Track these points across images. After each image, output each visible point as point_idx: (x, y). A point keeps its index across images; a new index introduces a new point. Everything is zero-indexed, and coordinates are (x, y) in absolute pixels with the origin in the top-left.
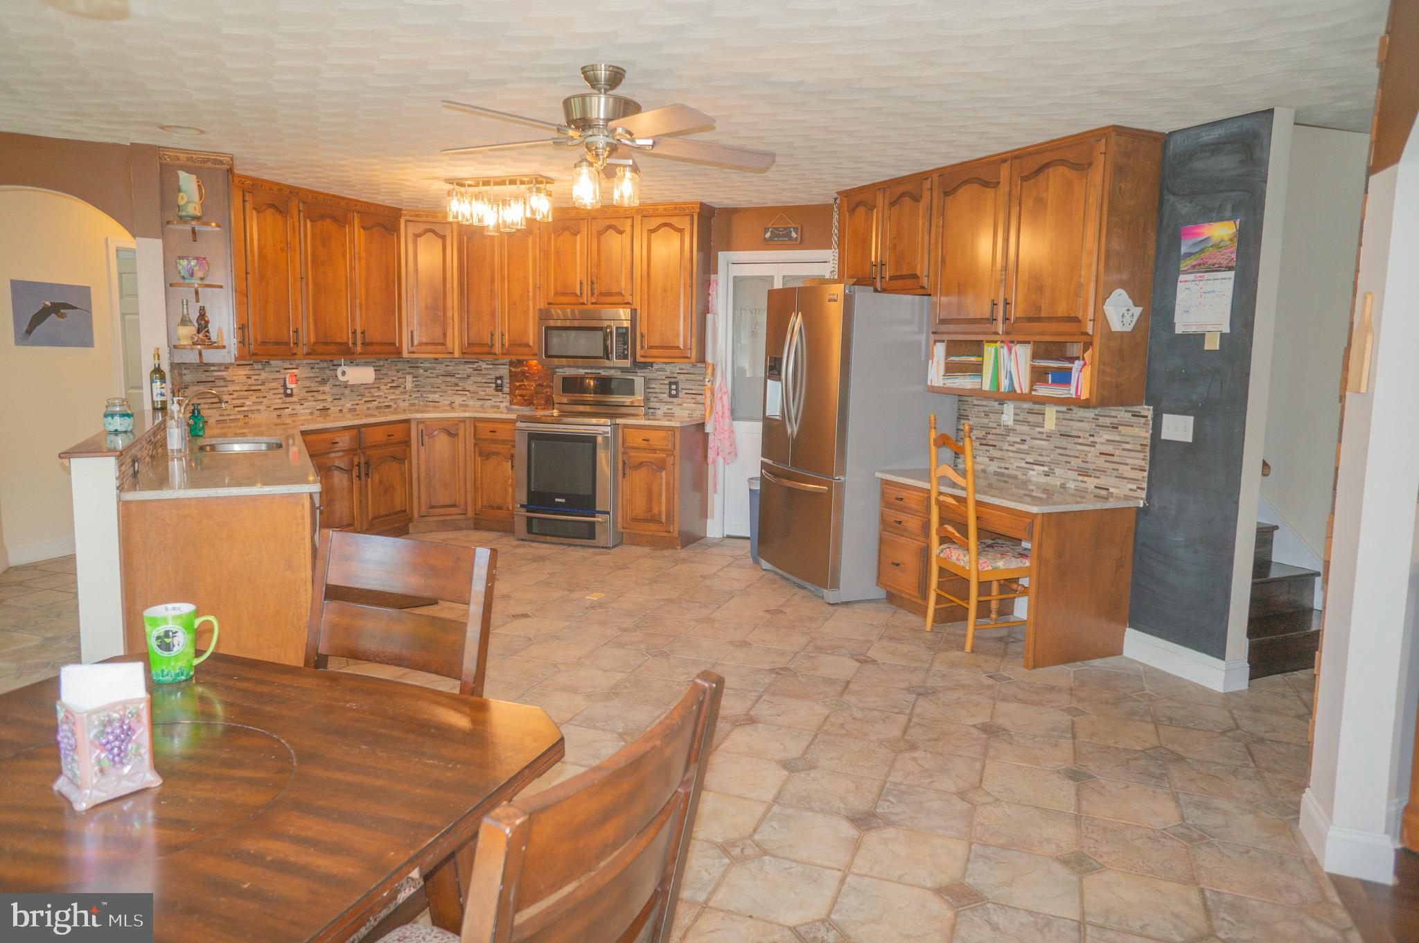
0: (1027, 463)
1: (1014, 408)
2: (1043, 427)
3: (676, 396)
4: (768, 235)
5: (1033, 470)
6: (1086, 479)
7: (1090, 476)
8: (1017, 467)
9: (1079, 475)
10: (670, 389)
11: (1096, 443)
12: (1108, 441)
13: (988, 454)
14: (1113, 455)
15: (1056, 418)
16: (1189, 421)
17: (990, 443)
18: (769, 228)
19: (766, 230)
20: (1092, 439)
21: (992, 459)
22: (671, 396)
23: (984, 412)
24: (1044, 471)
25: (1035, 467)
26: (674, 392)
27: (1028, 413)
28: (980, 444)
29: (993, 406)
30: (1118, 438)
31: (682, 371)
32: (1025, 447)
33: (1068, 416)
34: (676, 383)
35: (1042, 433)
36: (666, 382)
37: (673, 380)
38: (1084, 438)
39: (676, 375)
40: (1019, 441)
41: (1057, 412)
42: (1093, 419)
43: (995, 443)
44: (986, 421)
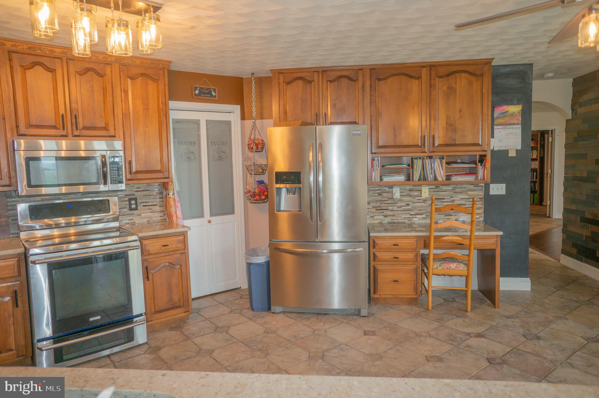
0: (410, 215)
1: (400, 189)
2: (421, 197)
3: (136, 209)
4: (197, 92)
5: (416, 218)
6: (449, 217)
7: (452, 216)
8: (404, 218)
9: (445, 216)
10: (130, 204)
11: (455, 200)
12: (461, 199)
13: (383, 214)
14: (465, 205)
15: (429, 192)
16: (504, 186)
17: (384, 208)
18: (197, 88)
19: (196, 89)
20: (452, 199)
21: (386, 216)
22: (131, 209)
23: (377, 193)
24: (422, 217)
25: (417, 216)
26: (133, 206)
27: (409, 191)
28: (376, 210)
29: (385, 190)
30: (467, 197)
31: (139, 189)
32: (410, 207)
33: (436, 190)
34: (136, 199)
35: (421, 199)
36: (127, 199)
37: (132, 197)
38: (446, 199)
39: (134, 193)
40: (404, 204)
41: (429, 188)
42: (452, 190)
43: (388, 208)
44: (380, 198)
